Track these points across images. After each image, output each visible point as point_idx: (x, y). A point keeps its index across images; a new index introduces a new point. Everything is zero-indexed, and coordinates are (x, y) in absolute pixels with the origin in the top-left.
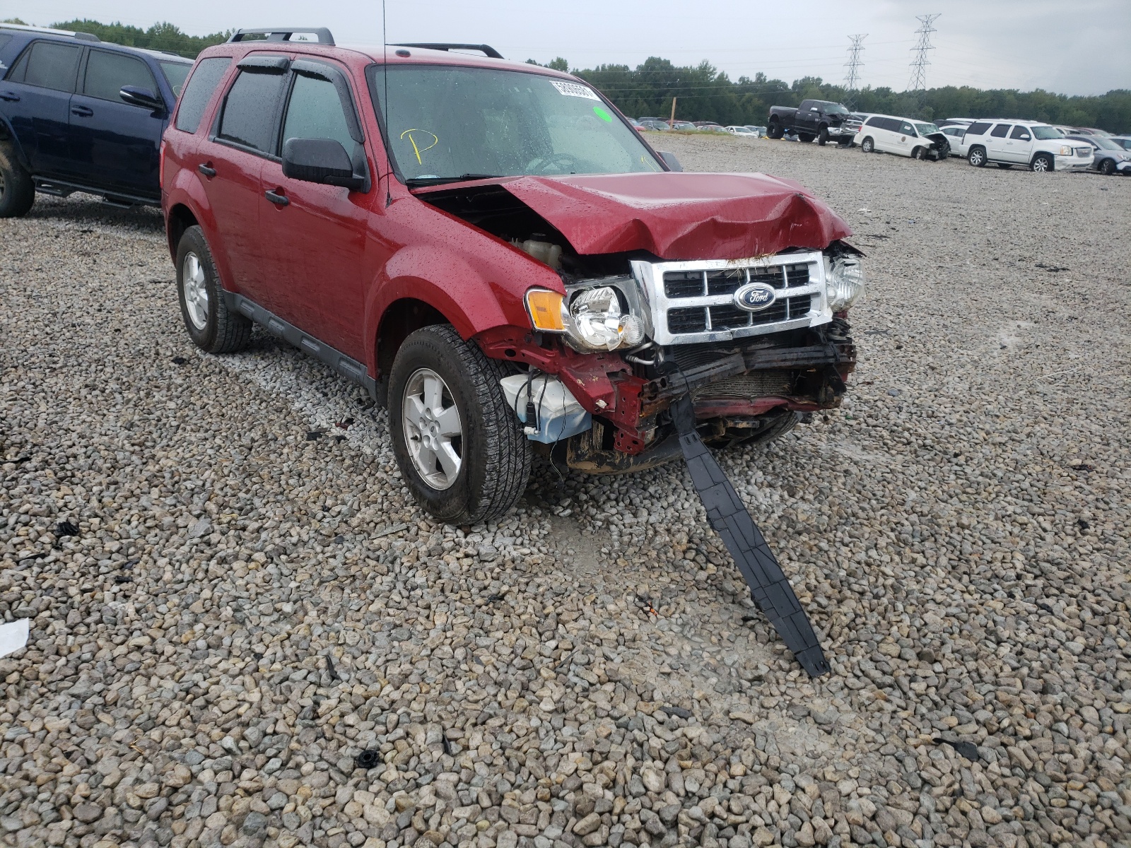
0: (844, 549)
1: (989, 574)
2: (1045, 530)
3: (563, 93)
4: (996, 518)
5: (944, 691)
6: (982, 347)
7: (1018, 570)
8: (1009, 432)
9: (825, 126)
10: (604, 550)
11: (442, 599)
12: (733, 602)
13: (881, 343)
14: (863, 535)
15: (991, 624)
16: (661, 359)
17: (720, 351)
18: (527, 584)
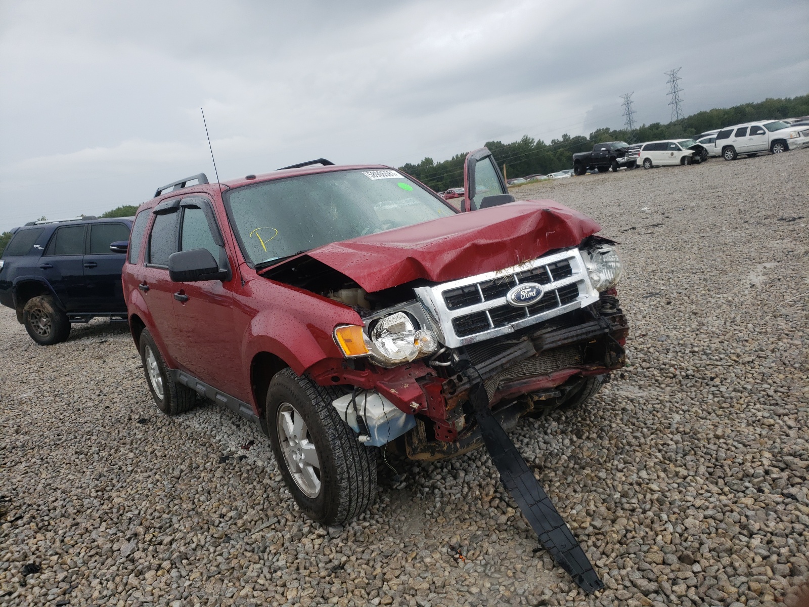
0: (619, 475)
1: (740, 475)
2: (790, 427)
3: (373, 179)
4: (748, 425)
5: (702, 590)
6: (735, 290)
7: (766, 467)
8: (756, 351)
9: (614, 158)
10: (428, 512)
11: (295, 576)
12: (527, 538)
13: (655, 303)
14: (635, 460)
15: (743, 519)
16: (457, 359)
17: (510, 342)
18: (363, 552)
